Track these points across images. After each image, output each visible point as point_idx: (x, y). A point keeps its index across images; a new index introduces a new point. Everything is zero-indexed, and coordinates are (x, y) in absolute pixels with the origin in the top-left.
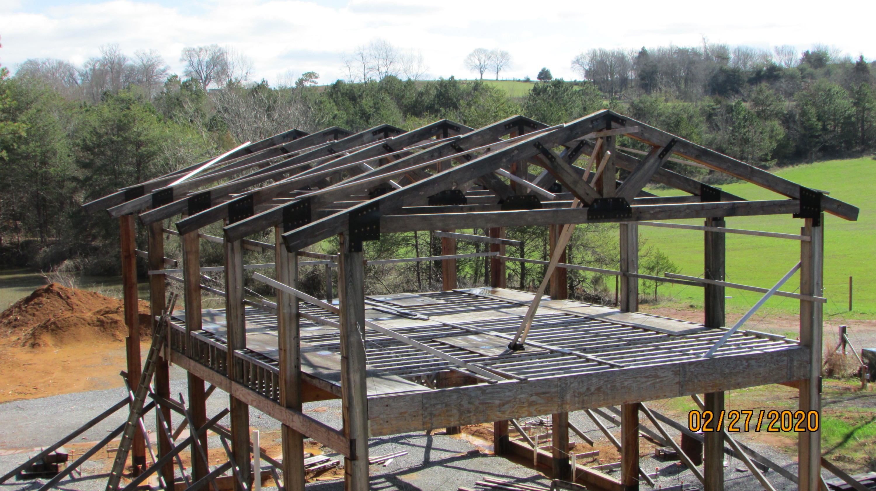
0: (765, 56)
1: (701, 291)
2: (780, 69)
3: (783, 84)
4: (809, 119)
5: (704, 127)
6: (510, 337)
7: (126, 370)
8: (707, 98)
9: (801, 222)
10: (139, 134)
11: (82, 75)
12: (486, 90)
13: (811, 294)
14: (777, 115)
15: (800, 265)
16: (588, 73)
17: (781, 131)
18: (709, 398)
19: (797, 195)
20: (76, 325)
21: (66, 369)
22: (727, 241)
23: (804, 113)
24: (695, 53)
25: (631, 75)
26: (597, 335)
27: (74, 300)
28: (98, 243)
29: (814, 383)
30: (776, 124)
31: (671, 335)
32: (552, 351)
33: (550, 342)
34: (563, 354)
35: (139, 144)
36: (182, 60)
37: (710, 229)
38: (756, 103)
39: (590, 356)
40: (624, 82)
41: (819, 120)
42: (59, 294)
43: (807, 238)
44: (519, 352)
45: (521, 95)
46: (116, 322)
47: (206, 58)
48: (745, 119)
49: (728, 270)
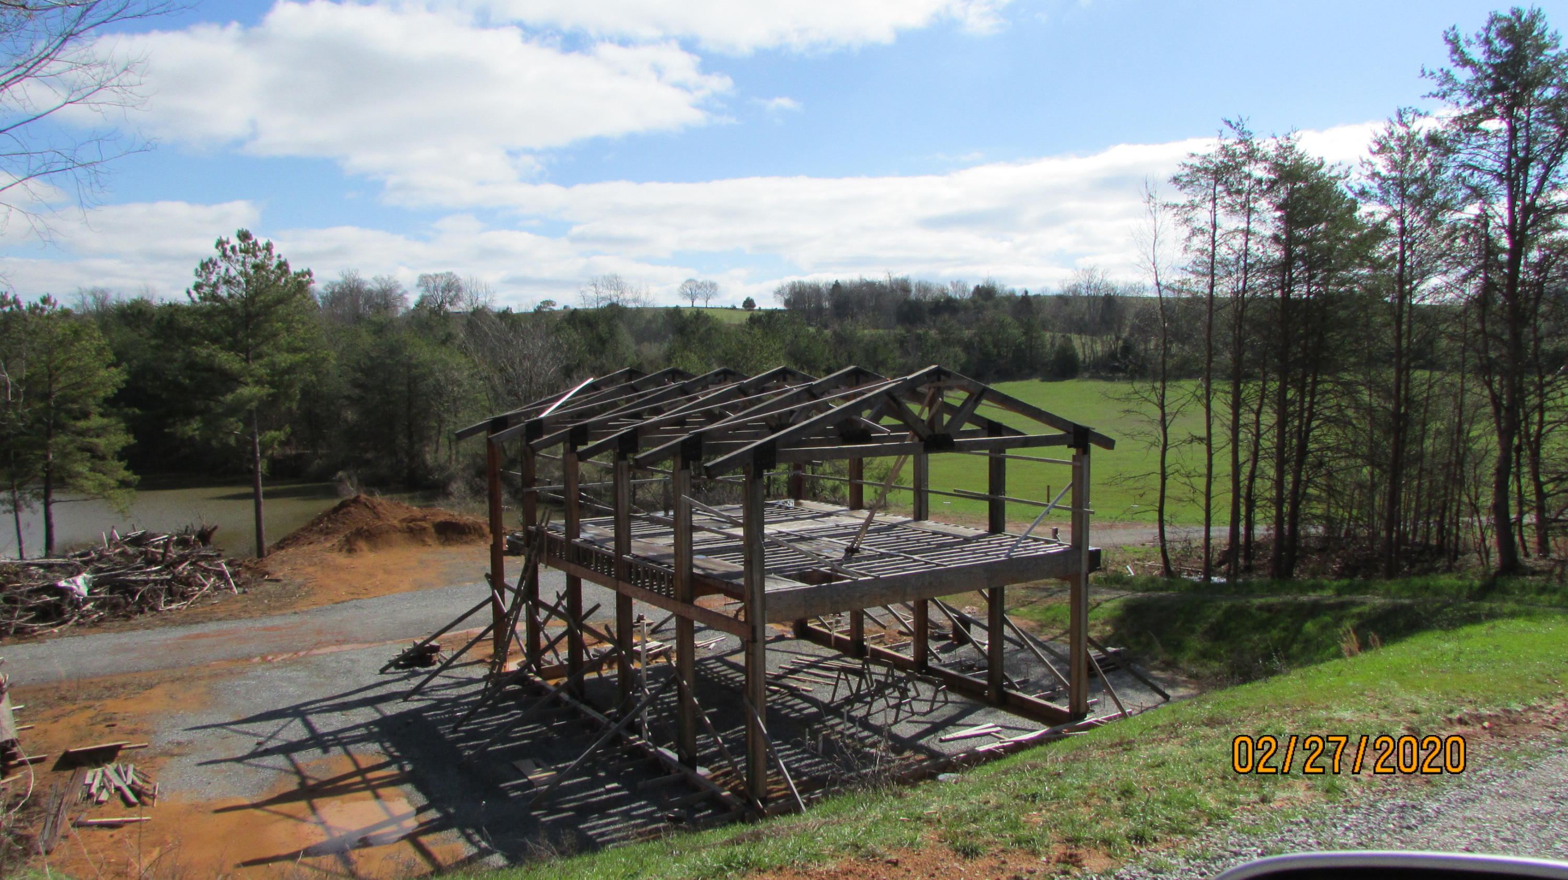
0: (942, 290)
1: (986, 505)
2: (955, 301)
3: (961, 315)
4: (986, 346)
5: (897, 353)
6: (846, 543)
7: (490, 572)
8: (899, 327)
9: (1073, 451)
10: (410, 358)
11: (322, 297)
12: (707, 319)
13: (1081, 507)
14: (960, 342)
15: (1072, 485)
16: (787, 303)
17: (963, 357)
18: (992, 592)
19: (1071, 430)
20: (387, 532)
21: (388, 572)
22: (1007, 465)
23: (982, 341)
24: (882, 286)
25: (826, 304)
26: (908, 540)
27: (380, 509)
28: (369, 456)
29: (1083, 577)
30: (958, 350)
31: (967, 540)
32: (882, 554)
33: (879, 545)
34: (892, 556)
35: (410, 367)
36: (419, 286)
37: (994, 455)
38: (941, 331)
39: (916, 557)
40: (820, 310)
41: (994, 346)
42: (365, 505)
43: (1078, 464)
44: (857, 555)
45: (737, 322)
46: (425, 529)
47: (442, 283)
48: (933, 347)
49: (1007, 488)
